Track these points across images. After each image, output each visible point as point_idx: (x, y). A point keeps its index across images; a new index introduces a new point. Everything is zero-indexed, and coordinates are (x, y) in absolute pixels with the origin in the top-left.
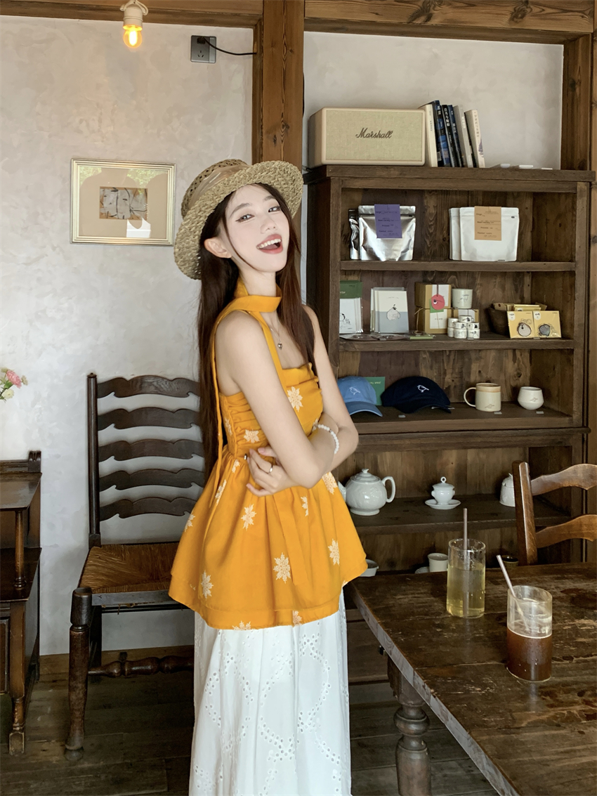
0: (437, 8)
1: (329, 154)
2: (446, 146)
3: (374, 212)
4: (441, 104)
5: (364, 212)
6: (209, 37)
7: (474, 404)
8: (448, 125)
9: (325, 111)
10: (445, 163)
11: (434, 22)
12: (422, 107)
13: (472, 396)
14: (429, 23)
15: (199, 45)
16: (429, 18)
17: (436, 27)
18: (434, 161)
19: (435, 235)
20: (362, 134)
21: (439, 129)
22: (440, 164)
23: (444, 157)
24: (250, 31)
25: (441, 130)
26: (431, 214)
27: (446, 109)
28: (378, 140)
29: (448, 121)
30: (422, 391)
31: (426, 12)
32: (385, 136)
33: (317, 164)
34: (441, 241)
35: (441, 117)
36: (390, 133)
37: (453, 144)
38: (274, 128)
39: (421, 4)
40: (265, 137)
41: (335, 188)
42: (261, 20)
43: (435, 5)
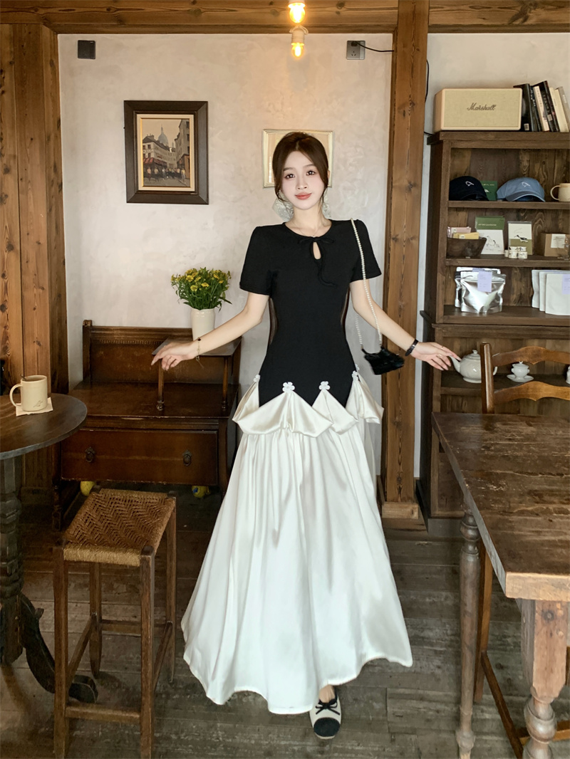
0: (533, 11)
1: (448, 122)
6: (360, 41)
9: (444, 91)
11: (529, 22)
14: (526, 23)
15: (353, 47)
16: (525, 20)
17: (531, 25)
20: (472, 108)
24: (391, 35)
26: (525, 167)
28: (485, 111)
31: (523, 15)
32: (490, 109)
33: (437, 130)
36: (494, 106)
38: (404, 105)
39: (519, 9)
40: (396, 112)
41: (446, 148)
42: (396, 28)
43: (531, 9)
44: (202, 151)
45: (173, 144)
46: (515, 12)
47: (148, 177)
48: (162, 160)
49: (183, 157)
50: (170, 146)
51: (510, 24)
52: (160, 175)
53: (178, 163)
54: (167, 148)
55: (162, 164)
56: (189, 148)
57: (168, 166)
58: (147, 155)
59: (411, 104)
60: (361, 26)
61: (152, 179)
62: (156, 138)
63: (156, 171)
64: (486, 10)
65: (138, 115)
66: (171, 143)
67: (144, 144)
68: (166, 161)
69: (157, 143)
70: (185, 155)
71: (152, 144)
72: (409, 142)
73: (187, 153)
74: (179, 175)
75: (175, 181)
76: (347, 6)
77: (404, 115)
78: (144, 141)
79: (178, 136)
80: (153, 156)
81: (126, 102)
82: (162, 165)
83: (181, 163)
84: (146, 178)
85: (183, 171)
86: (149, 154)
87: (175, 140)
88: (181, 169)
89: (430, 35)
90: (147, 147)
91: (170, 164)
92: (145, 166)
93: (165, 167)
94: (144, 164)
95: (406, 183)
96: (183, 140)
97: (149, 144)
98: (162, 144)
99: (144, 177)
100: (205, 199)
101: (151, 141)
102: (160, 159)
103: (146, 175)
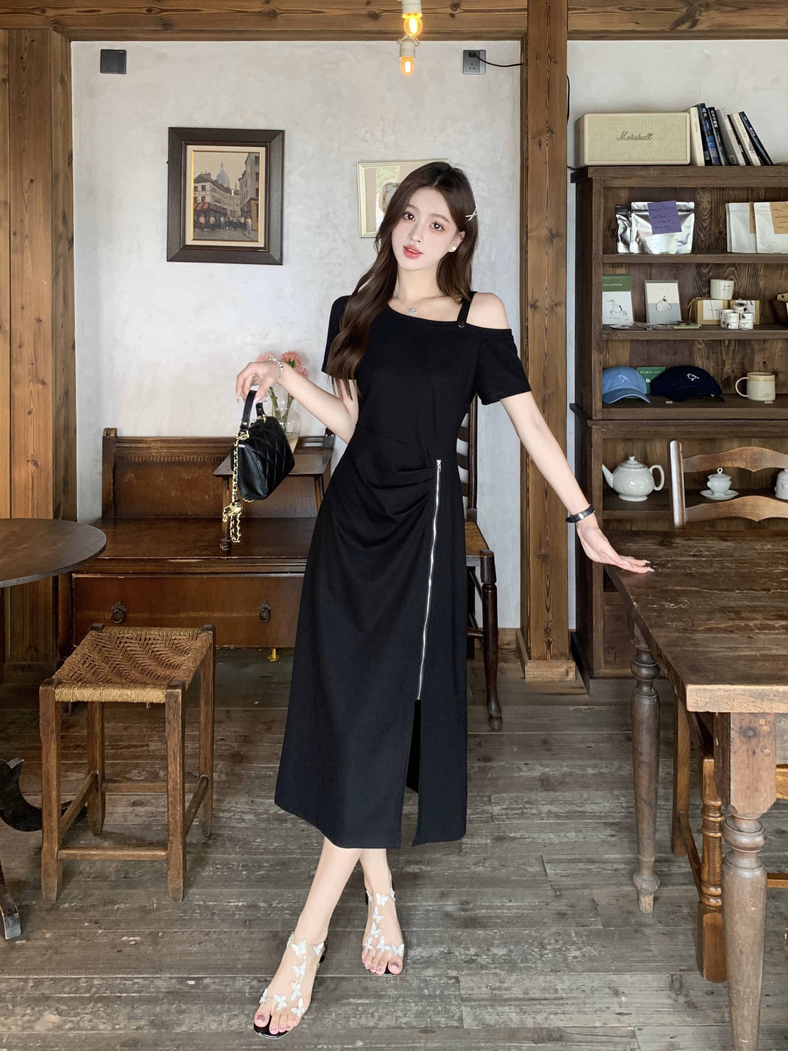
0: (704, 13)
1: (592, 156)
2: (714, 146)
3: (647, 208)
4: (707, 107)
5: (637, 208)
6: (479, 51)
7: (745, 394)
8: (716, 126)
9: (587, 117)
10: (713, 162)
11: (699, 27)
12: (687, 111)
13: (744, 387)
14: (695, 29)
15: (471, 59)
16: (694, 25)
17: (703, 31)
18: (700, 159)
19: (711, 229)
20: (622, 137)
21: (705, 130)
22: (708, 163)
23: (712, 156)
24: (517, 44)
25: (707, 131)
27: (712, 111)
28: (639, 141)
29: (715, 122)
30: (693, 379)
31: (691, 18)
32: (645, 138)
33: (582, 164)
34: (717, 234)
35: (708, 118)
36: (650, 135)
37: (722, 143)
38: (540, 133)
39: (684, 10)
40: (530, 142)
41: (596, 187)
42: (526, 35)
43: (701, 11)
44: (275, 195)
45: (236, 184)
46: (678, 15)
47: (200, 228)
48: (220, 205)
49: (249, 202)
50: (232, 187)
51: (672, 30)
52: (217, 226)
53: (242, 210)
54: (228, 190)
55: (221, 210)
56: (257, 190)
57: (229, 213)
58: (199, 199)
59: (548, 131)
60: (481, 32)
61: (206, 230)
62: (214, 178)
63: (212, 220)
64: (639, 12)
65: (190, 148)
66: (233, 183)
67: (196, 185)
68: (225, 207)
69: (215, 183)
70: (251, 199)
71: (208, 185)
72: (548, 180)
73: (254, 197)
74: (244, 226)
75: (238, 233)
76: (464, 7)
77: (540, 145)
78: (196, 181)
79: (243, 175)
80: (208, 199)
81: (173, 131)
82: (219, 212)
83: (246, 209)
84: (197, 229)
85: (249, 221)
86: (203, 198)
87: (239, 179)
88: (246, 218)
89: (570, 43)
90: (200, 188)
91: (231, 211)
92: (197, 213)
93: (225, 215)
94: (195, 210)
95: (545, 233)
96: (249, 180)
97: (203, 184)
98: (222, 185)
99: (194, 227)
100: (277, 258)
101: (206, 181)
102: (217, 204)
103: (196, 224)
